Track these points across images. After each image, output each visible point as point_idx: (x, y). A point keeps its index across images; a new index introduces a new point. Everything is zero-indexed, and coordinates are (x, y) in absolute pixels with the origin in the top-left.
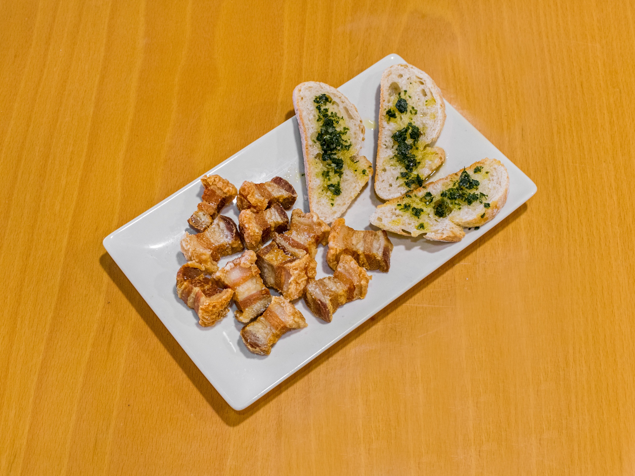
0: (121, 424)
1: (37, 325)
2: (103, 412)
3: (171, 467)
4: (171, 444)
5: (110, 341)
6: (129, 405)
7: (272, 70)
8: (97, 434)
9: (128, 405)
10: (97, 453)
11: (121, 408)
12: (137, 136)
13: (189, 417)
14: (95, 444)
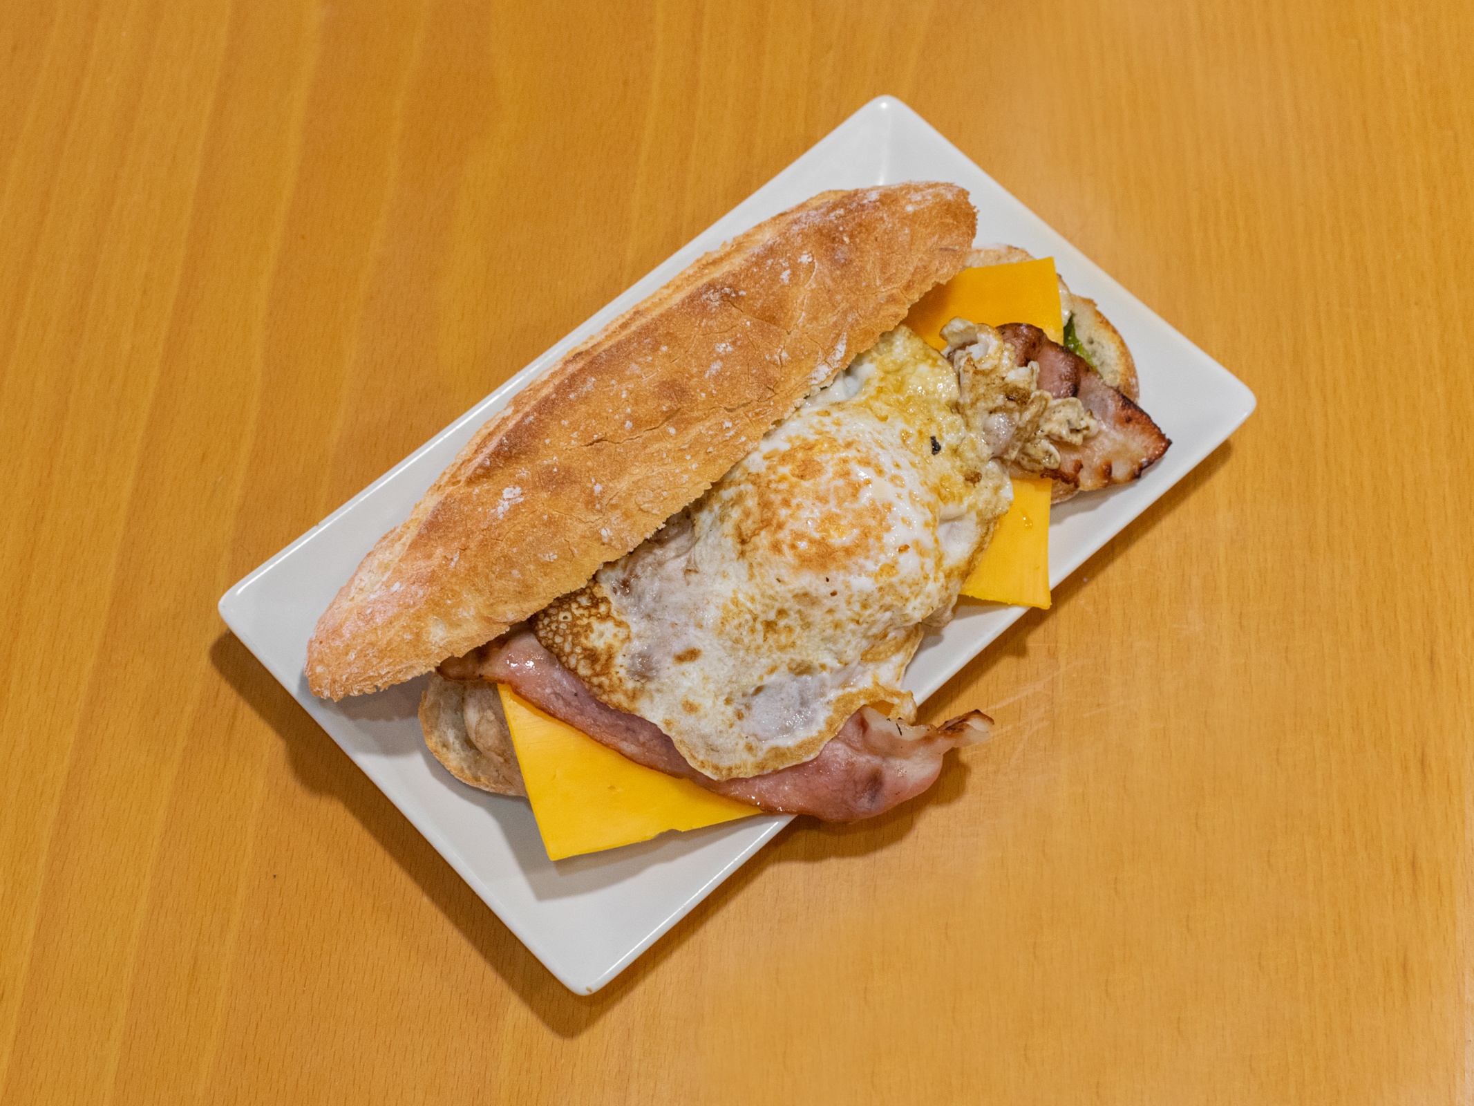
0: (257, 922)
1: (59, 684)
2: (213, 894)
3: (374, 1023)
4: (375, 968)
5: (233, 723)
6: (275, 876)
7: (625, 83)
8: (197, 945)
9: (272, 877)
10: (196, 989)
11: (257, 883)
12: (303, 237)
13: (418, 904)
14: (194, 967)
